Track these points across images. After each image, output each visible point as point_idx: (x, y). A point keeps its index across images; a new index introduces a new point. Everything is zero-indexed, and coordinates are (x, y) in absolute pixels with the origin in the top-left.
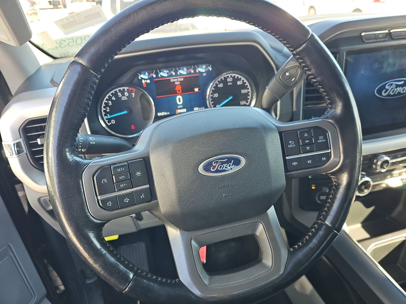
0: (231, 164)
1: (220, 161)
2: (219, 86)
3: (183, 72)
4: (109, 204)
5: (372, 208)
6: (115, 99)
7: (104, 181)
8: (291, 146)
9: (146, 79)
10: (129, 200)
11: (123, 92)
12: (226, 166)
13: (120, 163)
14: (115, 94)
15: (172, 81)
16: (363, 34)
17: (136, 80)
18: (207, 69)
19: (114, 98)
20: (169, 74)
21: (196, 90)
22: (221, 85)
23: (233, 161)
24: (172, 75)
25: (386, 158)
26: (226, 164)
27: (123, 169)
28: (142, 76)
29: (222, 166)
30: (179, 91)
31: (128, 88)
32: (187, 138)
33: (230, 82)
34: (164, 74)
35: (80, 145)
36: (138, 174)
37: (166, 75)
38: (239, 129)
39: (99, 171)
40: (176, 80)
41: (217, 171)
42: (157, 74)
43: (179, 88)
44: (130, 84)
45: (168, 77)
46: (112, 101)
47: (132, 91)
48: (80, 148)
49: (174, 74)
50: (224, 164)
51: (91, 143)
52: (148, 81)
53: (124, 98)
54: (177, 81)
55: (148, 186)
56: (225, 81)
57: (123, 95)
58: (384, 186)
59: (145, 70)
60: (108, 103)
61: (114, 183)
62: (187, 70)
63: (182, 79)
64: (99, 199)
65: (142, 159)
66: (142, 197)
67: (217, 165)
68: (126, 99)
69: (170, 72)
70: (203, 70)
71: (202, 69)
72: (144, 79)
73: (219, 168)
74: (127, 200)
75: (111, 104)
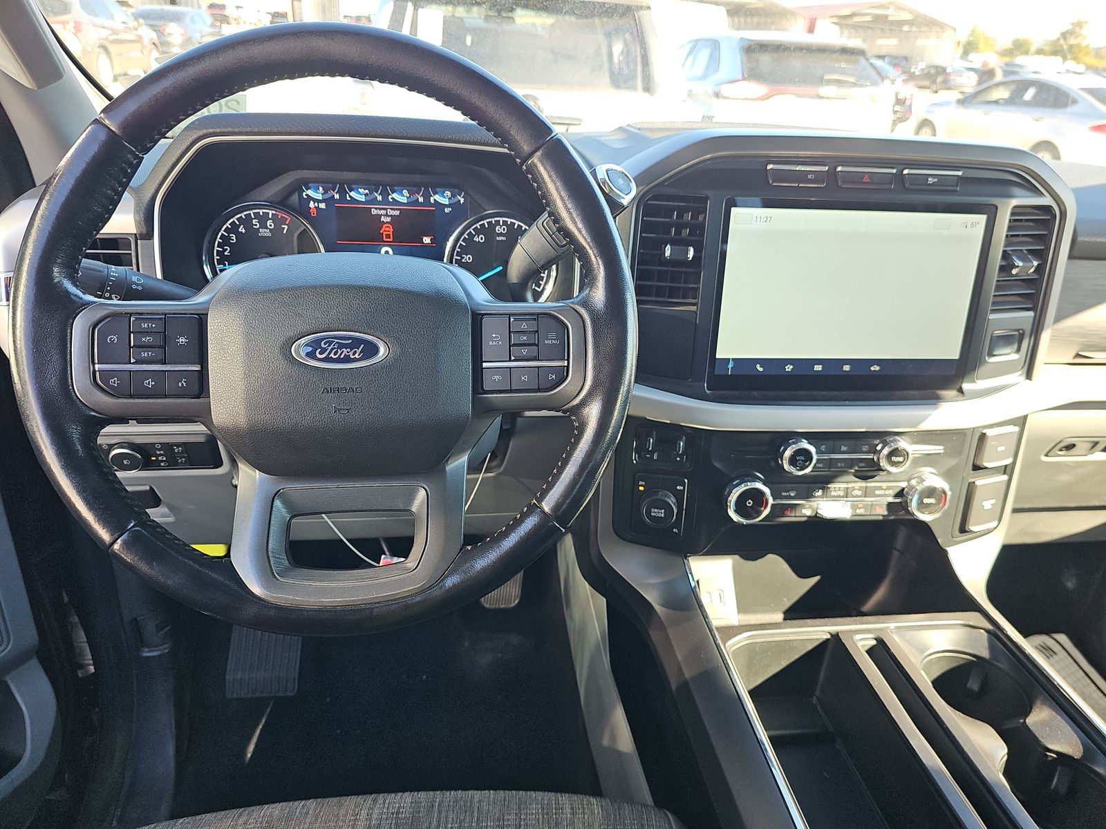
0: (358, 351)
1: (336, 341)
2: (476, 239)
3: (402, 197)
4: (114, 382)
5: (814, 580)
6: (244, 231)
7: (111, 338)
8: (494, 343)
9: (319, 201)
10: (153, 383)
11: (263, 220)
12: (348, 352)
13: (151, 314)
14: (246, 222)
15: (374, 212)
16: (770, 167)
17: (295, 197)
18: (454, 200)
19: (242, 229)
20: (370, 198)
21: (427, 240)
22: (479, 239)
23: (362, 346)
24: (374, 201)
25: (805, 444)
26: (349, 350)
27: (154, 326)
28: (310, 192)
29: (339, 352)
30: (388, 236)
31: (274, 212)
32: (282, 289)
33: (501, 234)
34: (359, 195)
35: (109, 285)
36: (182, 340)
37: (362, 198)
38: (387, 289)
39: (107, 320)
40: (383, 212)
41: (327, 360)
42: (343, 193)
43: (387, 230)
44: (281, 203)
45: (366, 202)
46: (238, 234)
47: (283, 221)
48: (107, 291)
49: (379, 198)
50: (344, 349)
51: (134, 287)
52: (322, 206)
53: (264, 233)
54: (385, 215)
55: (197, 368)
56: (489, 231)
57: (264, 226)
58: (808, 512)
59: (318, 181)
60: (230, 238)
61: (130, 347)
62: (408, 195)
63: (397, 213)
64: (97, 370)
65: (197, 316)
66: (180, 384)
67: (330, 348)
68: (270, 235)
69: (371, 193)
70: (445, 201)
71: (442, 199)
72: (315, 200)
73: (332, 355)
74: (149, 383)
75: (235, 241)
